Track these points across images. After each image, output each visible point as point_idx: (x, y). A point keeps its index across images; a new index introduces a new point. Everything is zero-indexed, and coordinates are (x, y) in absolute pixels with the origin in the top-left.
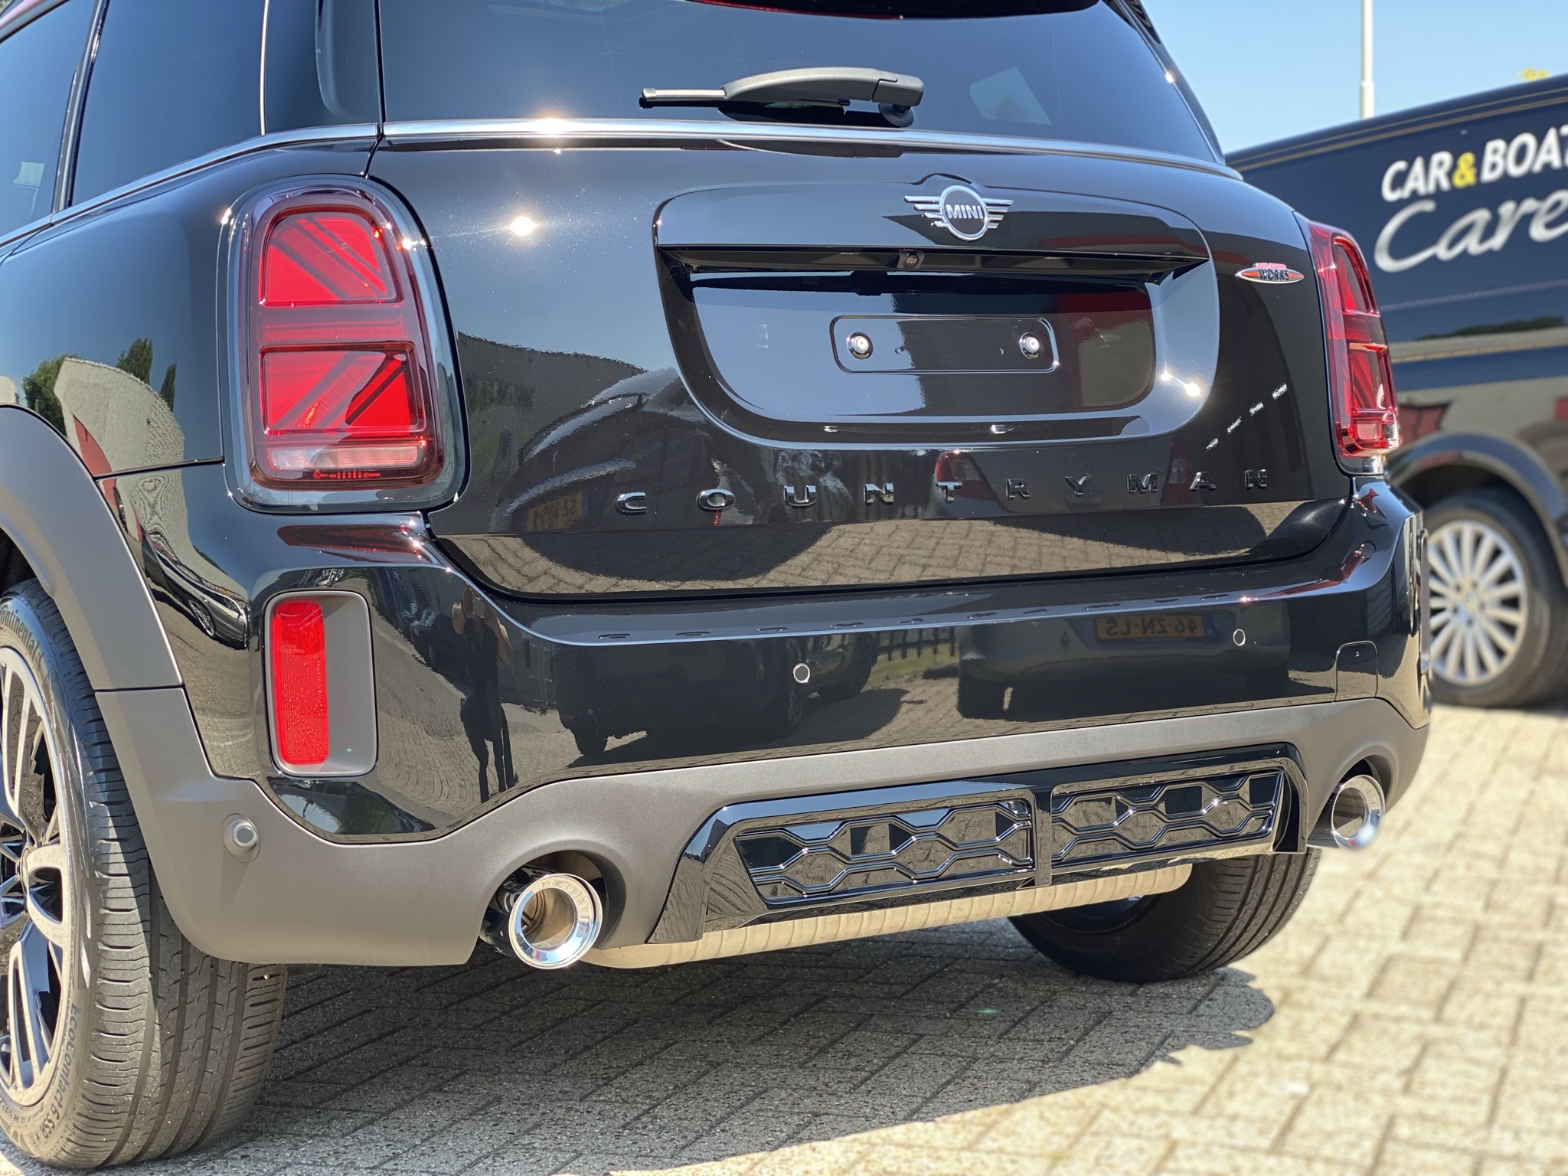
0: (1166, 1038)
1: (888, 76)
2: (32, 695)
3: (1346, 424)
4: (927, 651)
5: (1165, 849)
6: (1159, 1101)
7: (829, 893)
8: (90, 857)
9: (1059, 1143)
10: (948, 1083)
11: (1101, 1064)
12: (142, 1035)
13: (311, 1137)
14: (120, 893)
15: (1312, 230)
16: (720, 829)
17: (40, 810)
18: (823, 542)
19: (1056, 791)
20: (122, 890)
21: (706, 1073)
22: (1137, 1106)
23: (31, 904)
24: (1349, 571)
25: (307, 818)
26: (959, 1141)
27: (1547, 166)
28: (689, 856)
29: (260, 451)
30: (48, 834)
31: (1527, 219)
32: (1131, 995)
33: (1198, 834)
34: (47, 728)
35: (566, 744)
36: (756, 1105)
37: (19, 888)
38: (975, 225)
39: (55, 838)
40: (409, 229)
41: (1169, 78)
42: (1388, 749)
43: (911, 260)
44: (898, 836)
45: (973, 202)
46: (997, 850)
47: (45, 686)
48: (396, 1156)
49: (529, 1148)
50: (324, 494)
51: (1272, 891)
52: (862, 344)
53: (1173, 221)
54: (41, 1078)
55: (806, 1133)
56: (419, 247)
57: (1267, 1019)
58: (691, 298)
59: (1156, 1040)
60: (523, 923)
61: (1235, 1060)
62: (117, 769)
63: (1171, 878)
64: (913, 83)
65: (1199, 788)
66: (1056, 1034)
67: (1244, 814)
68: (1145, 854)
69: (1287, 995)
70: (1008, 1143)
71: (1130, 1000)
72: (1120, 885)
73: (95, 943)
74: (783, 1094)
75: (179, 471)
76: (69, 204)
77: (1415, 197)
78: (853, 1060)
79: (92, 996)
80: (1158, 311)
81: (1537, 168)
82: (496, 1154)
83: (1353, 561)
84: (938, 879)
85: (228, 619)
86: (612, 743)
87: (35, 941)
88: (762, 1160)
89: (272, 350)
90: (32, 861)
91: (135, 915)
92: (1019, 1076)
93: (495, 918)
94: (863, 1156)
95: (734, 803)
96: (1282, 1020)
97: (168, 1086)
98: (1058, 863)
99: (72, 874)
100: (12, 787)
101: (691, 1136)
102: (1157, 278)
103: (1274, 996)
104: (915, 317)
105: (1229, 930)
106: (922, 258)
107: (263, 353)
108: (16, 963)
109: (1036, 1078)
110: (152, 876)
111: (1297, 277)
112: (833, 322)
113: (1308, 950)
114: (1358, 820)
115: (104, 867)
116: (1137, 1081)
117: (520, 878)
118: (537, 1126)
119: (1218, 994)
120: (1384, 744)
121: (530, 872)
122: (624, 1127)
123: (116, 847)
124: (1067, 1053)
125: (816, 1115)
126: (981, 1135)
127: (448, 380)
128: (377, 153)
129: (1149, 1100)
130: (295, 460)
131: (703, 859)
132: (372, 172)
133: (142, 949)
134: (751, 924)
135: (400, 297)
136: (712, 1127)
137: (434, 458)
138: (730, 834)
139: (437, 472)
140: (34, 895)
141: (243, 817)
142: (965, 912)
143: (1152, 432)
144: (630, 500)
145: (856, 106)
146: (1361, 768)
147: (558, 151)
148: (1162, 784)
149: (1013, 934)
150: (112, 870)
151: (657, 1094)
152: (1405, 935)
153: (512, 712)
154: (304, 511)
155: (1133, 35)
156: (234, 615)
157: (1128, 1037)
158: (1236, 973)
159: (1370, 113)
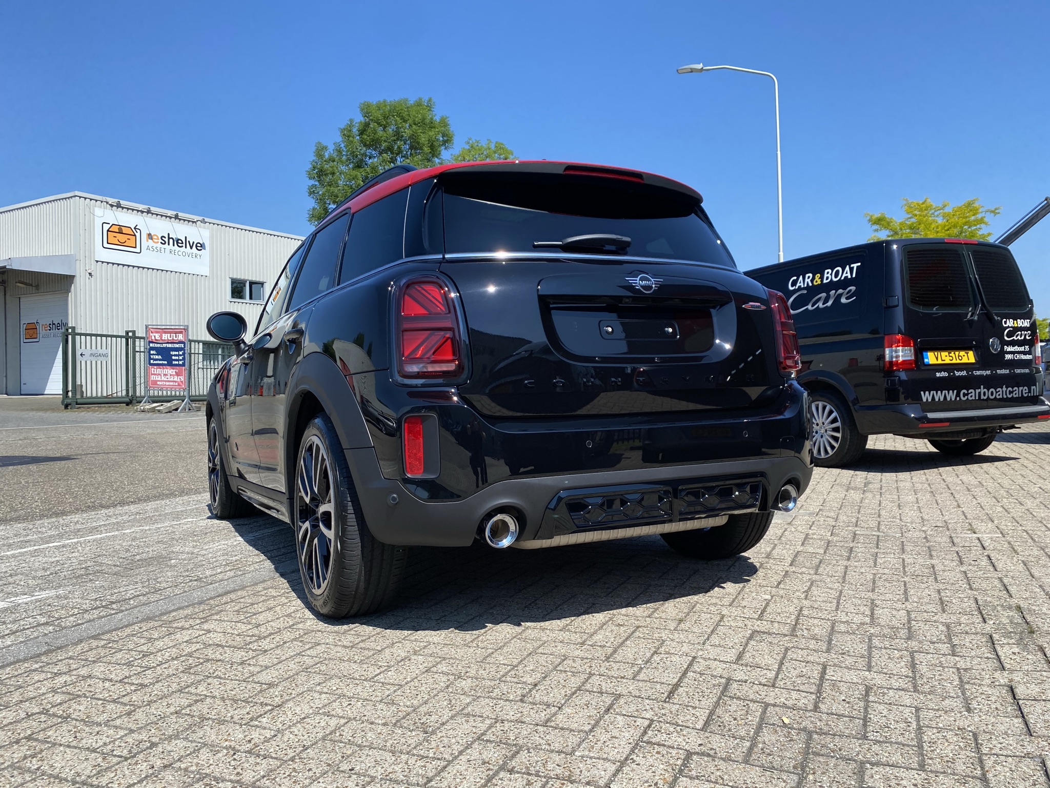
0: (719, 579)
1: (619, 237)
2: (322, 451)
3: (782, 360)
4: (631, 442)
5: (719, 509)
6: (718, 601)
7: (599, 522)
8: (341, 507)
9: (681, 615)
10: (641, 594)
11: (696, 588)
12: (358, 570)
13: (416, 608)
14: (351, 520)
15: (769, 292)
16: (560, 499)
17: (325, 492)
18: (595, 401)
19: (680, 488)
20: (352, 519)
21: (554, 589)
22: (710, 602)
23: (321, 524)
24: (785, 411)
25: (416, 493)
26: (645, 614)
27: (846, 277)
28: (549, 509)
29: (401, 364)
30: (327, 500)
31: (840, 295)
32: (706, 564)
33: (732, 504)
34: (327, 463)
35: (507, 469)
36: (572, 600)
37: (317, 519)
38: (650, 288)
39: (329, 501)
40: (453, 290)
41: (719, 242)
42: (799, 475)
43: (627, 300)
44: (623, 503)
45: (649, 280)
46: (659, 509)
47: (327, 448)
48: (445, 616)
49: (492, 614)
50: (424, 380)
51: (757, 527)
52: (610, 329)
53: (720, 288)
54: (324, 586)
55: (590, 610)
56: (456, 296)
57: (755, 573)
58: (550, 314)
59: (716, 580)
60: (491, 532)
61: (744, 587)
62: (351, 477)
63: (720, 521)
64: (628, 239)
65: (732, 488)
66: (679, 577)
67: (748, 497)
68: (712, 512)
69: (762, 564)
70: (663, 616)
71: (705, 565)
72: (703, 523)
73: (342, 536)
74: (582, 596)
75: (373, 373)
76: (338, 284)
77: (800, 289)
78: (606, 585)
79: (340, 556)
80: (715, 320)
81: (843, 278)
82: (481, 616)
83: (786, 408)
84: (638, 518)
85: (389, 425)
86: (522, 470)
87: (322, 537)
88: (574, 620)
89: (406, 331)
90: (323, 508)
91: (356, 528)
92: (666, 592)
93: (481, 530)
94: (611, 619)
95: (565, 489)
96: (760, 573)
97: (366, 589)
98: (681, 514)
99: (335, 513)
100: (315, 484)
101: (549, 611)
102: (714, 308)
103: (758, 565)
104: (627, 320)
105: (741, 540)
106: (631, 299)
107: (403, 332)
108: (316, 545)
109: (672, 593)
110: (362, 514)
111: (763, 307)
112: (600, 322)
113: (769, 549)
114: (788, 501)
115: (346, 511)
116: (709, 594)
117: (490, 515)
118: (495, 606)
119: (737, 564)
120: (798, 473)
121: (493, 514)
122: (525, 607)
123: (350, 504)
124: (683, 584)
125: (594, 604)
126: (653, 612)
127: (467, 345)
128: (442, 264)
129: (714, 601)
130: (414, 368)
131: (554, 510)
132: (441, 270)
133: (358, 540)
134: (571, 533)
135: (450, 312)
136: (556, 608)
137: (460, 367)
138: (563, 501)
139: (462, 373)
140: (322, 521)
141: (394, 493)
142: (647, 532)
143: (714, 361)
144: (528, 383)
145: (608, 247)
146: (789, 482)
147: (504, 263)
148: (718, 486)
149: (662, 541)
150: (349, 512)
151: (537, 596)
152: (803, 544)
153: (488, 460)
154: (416, 386)
155: (705, 226)
156: (392, 424)
157: (705, 578)
158: (743, 556)
159: (782, 261)
